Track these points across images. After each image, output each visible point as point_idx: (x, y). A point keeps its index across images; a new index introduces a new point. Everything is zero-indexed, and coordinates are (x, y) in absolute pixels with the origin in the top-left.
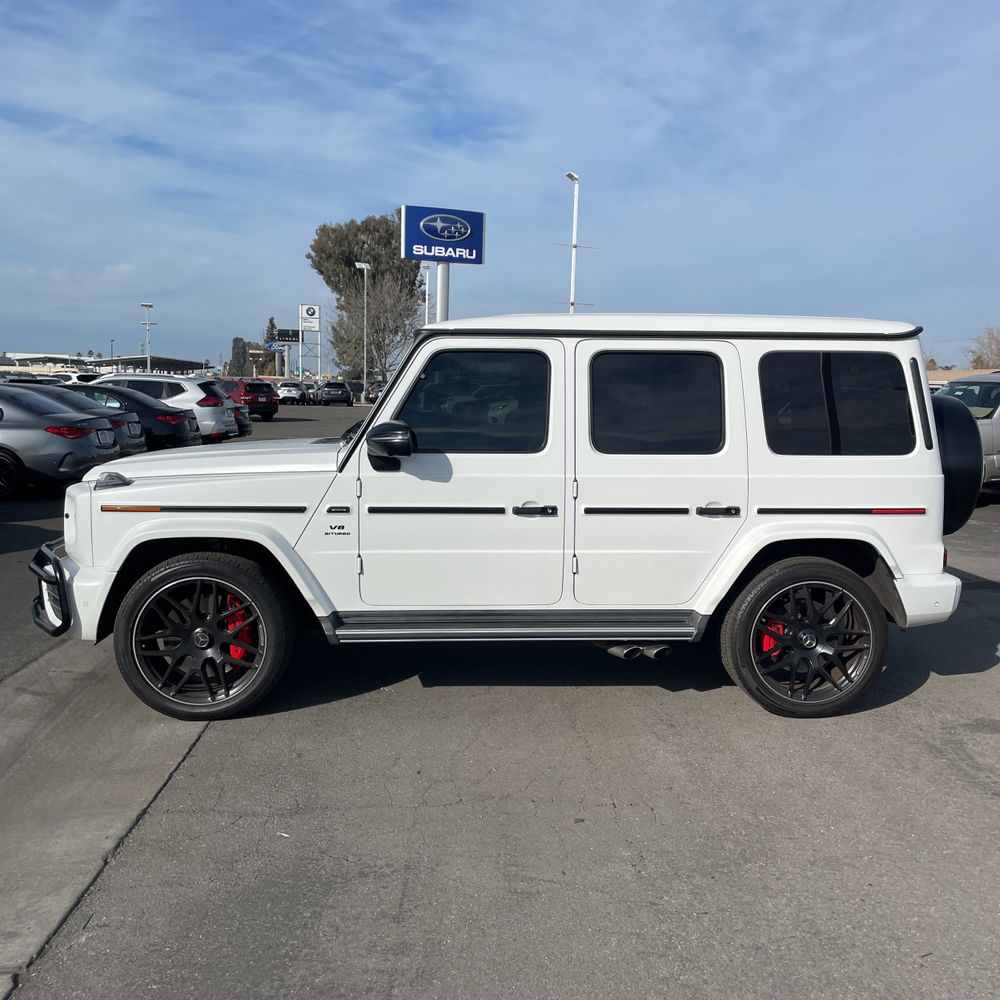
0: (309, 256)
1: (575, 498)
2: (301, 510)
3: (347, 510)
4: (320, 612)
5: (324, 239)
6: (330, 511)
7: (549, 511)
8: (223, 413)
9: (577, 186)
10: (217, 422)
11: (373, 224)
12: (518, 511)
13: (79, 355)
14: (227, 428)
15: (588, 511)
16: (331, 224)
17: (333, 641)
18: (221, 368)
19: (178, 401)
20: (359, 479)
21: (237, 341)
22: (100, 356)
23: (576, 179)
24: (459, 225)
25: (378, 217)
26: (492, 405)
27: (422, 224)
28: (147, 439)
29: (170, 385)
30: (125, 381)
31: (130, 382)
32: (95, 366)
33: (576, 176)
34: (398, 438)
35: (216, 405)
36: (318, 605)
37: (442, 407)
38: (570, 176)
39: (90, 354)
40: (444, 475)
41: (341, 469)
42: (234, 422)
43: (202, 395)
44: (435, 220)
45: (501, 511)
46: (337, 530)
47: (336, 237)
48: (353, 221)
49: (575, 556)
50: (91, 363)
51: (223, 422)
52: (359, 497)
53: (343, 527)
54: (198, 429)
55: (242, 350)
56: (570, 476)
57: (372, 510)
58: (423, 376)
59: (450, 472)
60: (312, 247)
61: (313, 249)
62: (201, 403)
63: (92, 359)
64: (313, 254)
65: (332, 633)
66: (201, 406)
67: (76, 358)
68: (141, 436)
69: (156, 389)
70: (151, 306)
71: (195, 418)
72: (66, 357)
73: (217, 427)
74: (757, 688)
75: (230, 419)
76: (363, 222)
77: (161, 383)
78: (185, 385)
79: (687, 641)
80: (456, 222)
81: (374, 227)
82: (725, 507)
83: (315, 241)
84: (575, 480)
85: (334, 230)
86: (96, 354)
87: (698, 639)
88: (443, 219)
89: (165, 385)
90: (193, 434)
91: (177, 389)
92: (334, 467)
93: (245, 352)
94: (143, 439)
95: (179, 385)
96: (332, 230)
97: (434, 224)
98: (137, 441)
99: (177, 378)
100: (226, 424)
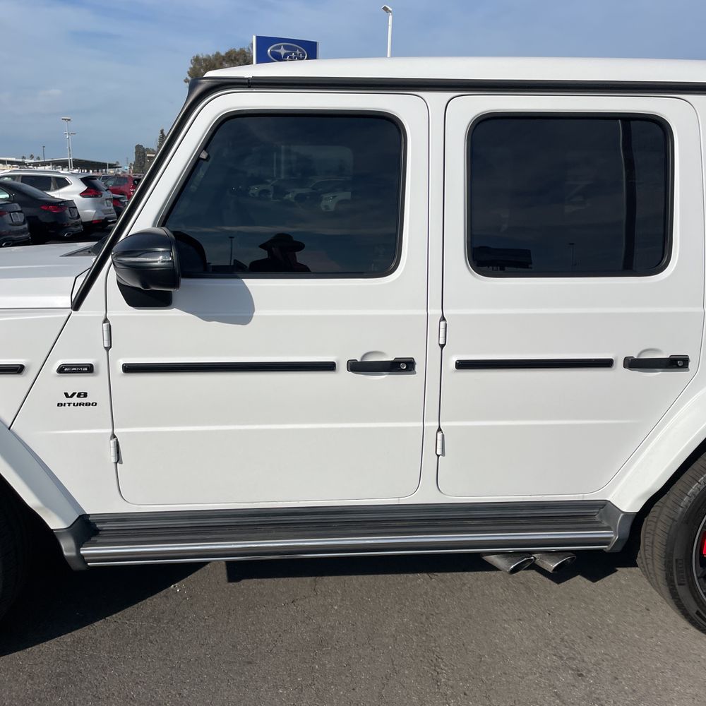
0: (186, 81)
1: (442, 346)
2: (18, 370)
3: (89, 369)
4: (55, 523)
5: (198, 67)
6: (61, 370)
7: (403, 366)
8: (102, 203)
9: (390, 17)
10: (97, 209)
11: (234, 55)
12: (356, 367)
13: (24, 158)
14: (106, 216)
15: (462, 365)
16: (202, 54)
17: (77, 566)
18: (128, 168)
19: (63, 193)
20: (106, 320)
21: (139, 148)
22: (38, 158)
23: (390, 12)
24: (298, 52)
25: (238, 50)
26: (325, 196)
27: (269, 51)
28: (30, 226)
29: (58, 179)
30: (19, 176)
31: (24, 177)
32: (34, 166)
33: (390, 9)
34: (159, 259)
35: (96, 196)
36: (51, 513)
37: (286, 197)
38: (385, 9)
39: (32, 157)
40: (242, 312)
41: (76, 305)
42: (113, 211)
43: (84, 188)
44: (279, 48)
45: (330, 367)
46: (75, 400)
47: (207, 66)
48: (218, 53)
49: (439, 430)
50: (30, 164)
51: (103, 211)
52: (108, 349)
53: (85, 395)
54: (79, 216)
55: (142, 155)
56: (435, 312)
57: (129, 369)
58: (204, 155)
59: (251, 308)
60: (188, 73)
61: (190, 75)
62: (83, 194)
63: (33, 161)
64: (189, 78)
65: (73, 554)
66: (84, 197)
67: (21, 160)
68: (24, 223)
69: (45, 183)
70: (69, 120)
71: (76, 208)
72: (14, 159)
73: (97, 215)
74: (698, 613)
75: (108, 208)
76: (227, 54)
77: (49, 177)
78: (69, 179)
79: (601, 550)
80: (295, 49)
81: (235, 57)
82: (667, 356)
83: (191, 68)
84: (443, 319)
85: (205, 60)
86: (35, 157)
87: (619, 549)
88: (286, 47)
89: (52, 179)
90: (74, 221)
91: (62, 183)
92: (66, 301)
93: (145, 155)
94: (26, 226)
95: (64, 179)
96: (203, 59)
97: (277, 51)
98: (21, 228)
99: (63, 172)
100: (105, 211)
